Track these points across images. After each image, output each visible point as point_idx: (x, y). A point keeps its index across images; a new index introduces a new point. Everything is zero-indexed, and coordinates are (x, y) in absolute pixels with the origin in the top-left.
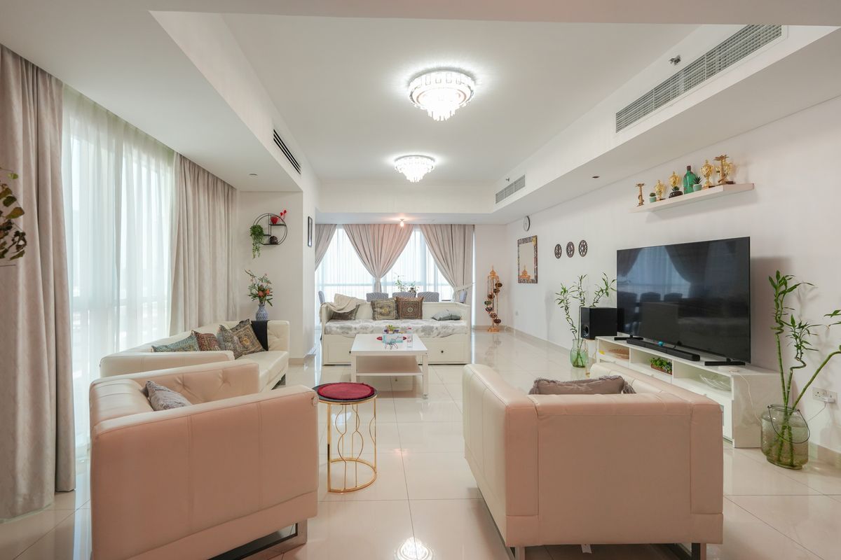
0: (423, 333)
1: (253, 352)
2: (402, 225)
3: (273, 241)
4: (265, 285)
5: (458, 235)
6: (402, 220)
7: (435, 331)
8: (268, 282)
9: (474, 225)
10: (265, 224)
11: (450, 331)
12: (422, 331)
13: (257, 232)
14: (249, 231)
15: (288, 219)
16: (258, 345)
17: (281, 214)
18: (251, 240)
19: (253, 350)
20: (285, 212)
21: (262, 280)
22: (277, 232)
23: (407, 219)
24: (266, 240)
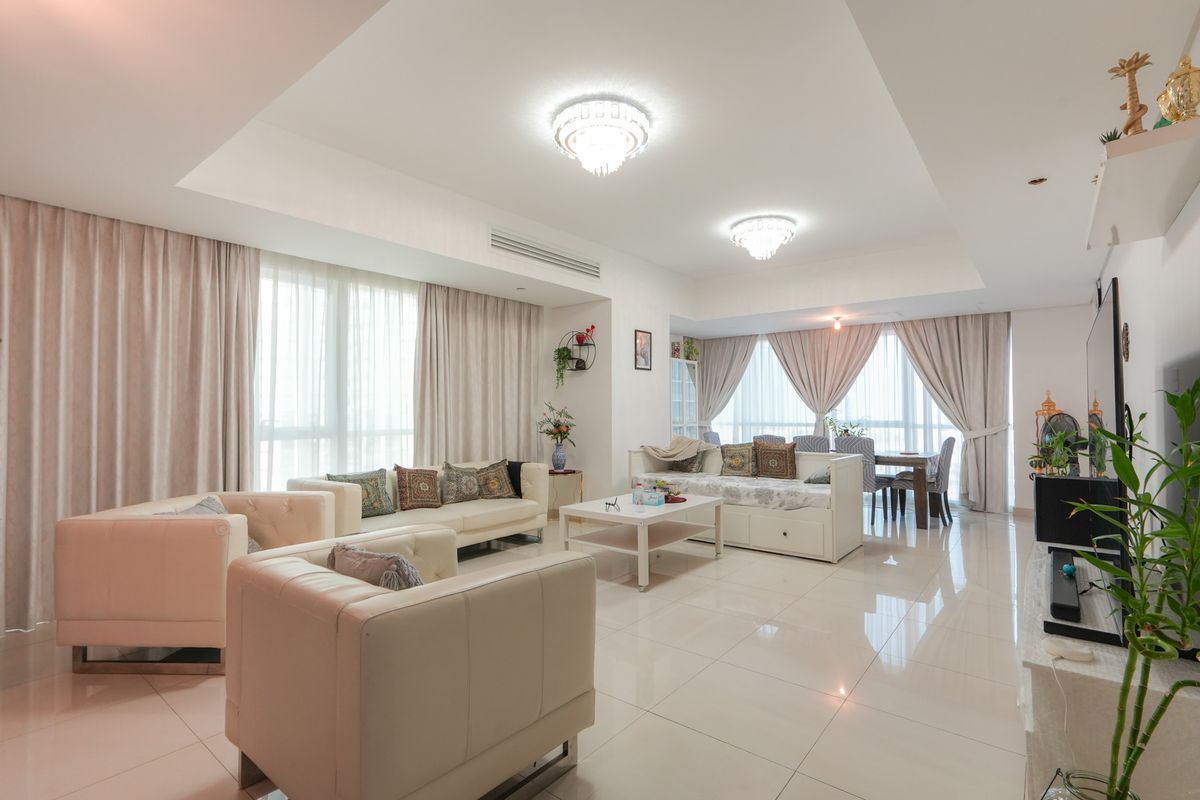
0: (757, 500)
1: (499, 497)
2: (837, 326)
3: (581, 366)
4: (562, 420)
5: (972, 335)
6: (837, 319)
7: (776, 498)
8: (570, 417)
9: (1009, 314)
10: (572, 345)
11: (800, 502)
12: (756, 496)
13: (563, 355)
14: (553, 355)
15: (597, 337)
16: (508, 489)
17: (588, 330)
18: (555, 366)
19: (498, 494)
20: (593, 327)
21: (560, 414)
22: (583, 354)
23: (847, 317)
24: (573, 365)
